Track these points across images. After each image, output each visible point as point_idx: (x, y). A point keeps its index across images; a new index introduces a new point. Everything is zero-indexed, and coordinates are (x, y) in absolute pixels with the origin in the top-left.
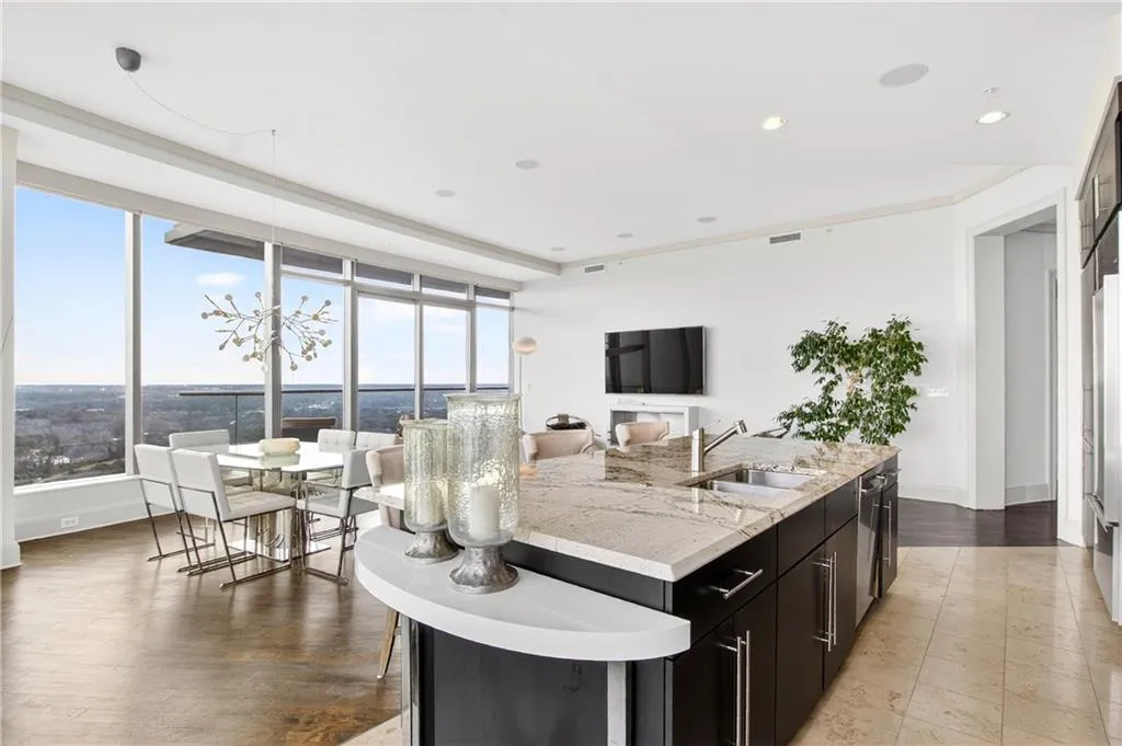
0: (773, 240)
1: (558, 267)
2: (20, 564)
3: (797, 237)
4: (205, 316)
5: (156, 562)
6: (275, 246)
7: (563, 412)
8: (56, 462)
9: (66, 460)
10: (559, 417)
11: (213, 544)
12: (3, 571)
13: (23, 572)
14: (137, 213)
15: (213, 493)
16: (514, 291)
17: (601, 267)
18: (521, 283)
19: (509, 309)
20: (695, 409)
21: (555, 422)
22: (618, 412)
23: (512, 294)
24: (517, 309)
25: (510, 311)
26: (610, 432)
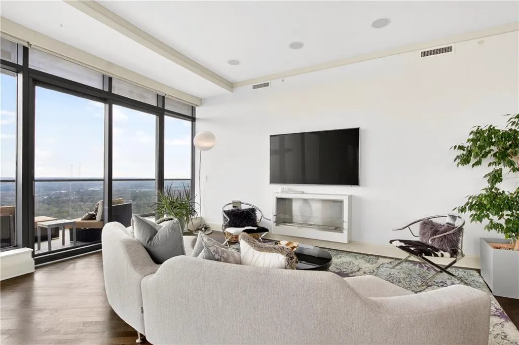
0: (424, 54)
1: (231, 85)
3: (449, 49)
10: (233, 203)
16: (197, 105)
17: (266, 85)
18: (201, 101)
19: (193, 119)
20: (350, 197)
21: (230, 208)
22: (285, 199)
23: (195, 108)
24: (198, 119)
25: (192, 121)
26: (276, 215)
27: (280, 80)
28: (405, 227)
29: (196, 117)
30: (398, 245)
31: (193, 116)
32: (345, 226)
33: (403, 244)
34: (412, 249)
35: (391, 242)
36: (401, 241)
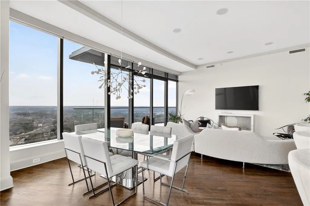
0: (291, 52)
1: (196, 66)
2: (13, 186)
3: (304, 50)
4: (93, 73)
5: (72, 186)
6: (108, 55)
7: (202, 116)
8: (39, 125)
9: (41, 125)
10: (201, 117)
11: (94, 175)
12: (2, 192)
13: (14, 190)
14: (62, 38)
15: (105, 164)
16: (179, 75)
17: (213, 66)
18: (181, 73)
19: (177, 81)
20: (254, 116)
21: (200, 119)
22: (222, 116)
23: (178, 76)
24: (180, 81)
25: (177, 82)
26: (219, 123)
27: (220, 64)
28: (281, 128)
29: (179, 80)
30: (277, 135)
31: (177, 80)
32: (252, 128)
33: (279, 134)
34: (283, 136)
35: (274, 134)
36: (278, 133)
